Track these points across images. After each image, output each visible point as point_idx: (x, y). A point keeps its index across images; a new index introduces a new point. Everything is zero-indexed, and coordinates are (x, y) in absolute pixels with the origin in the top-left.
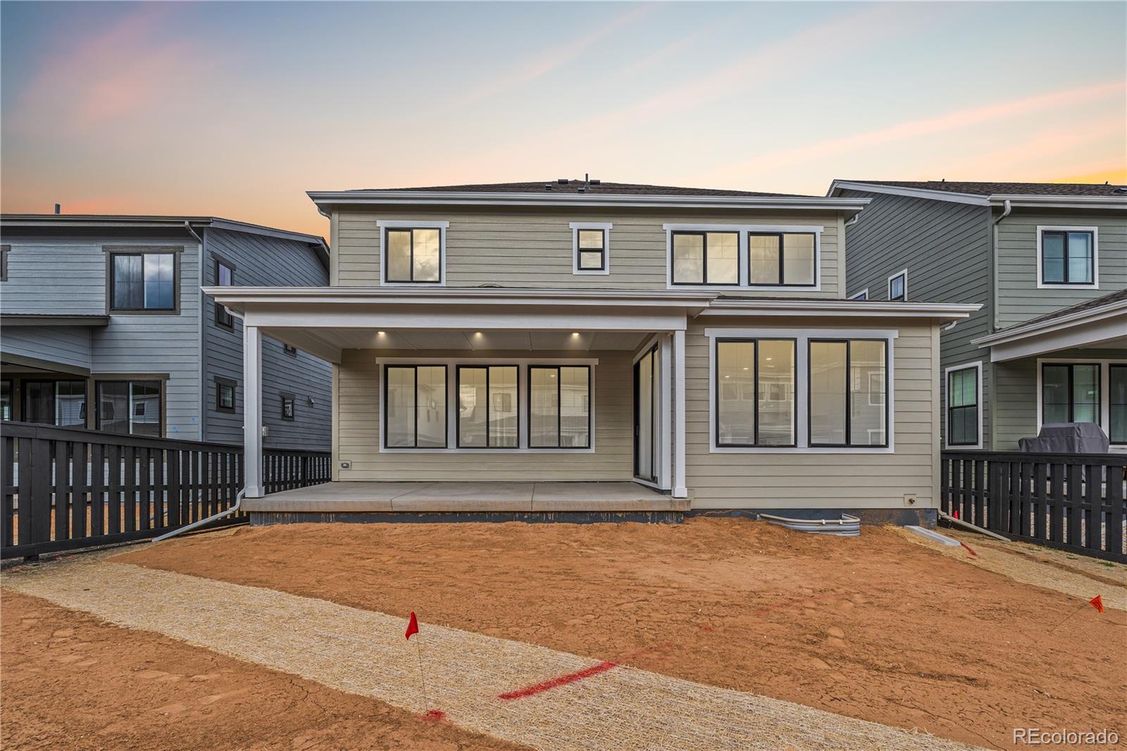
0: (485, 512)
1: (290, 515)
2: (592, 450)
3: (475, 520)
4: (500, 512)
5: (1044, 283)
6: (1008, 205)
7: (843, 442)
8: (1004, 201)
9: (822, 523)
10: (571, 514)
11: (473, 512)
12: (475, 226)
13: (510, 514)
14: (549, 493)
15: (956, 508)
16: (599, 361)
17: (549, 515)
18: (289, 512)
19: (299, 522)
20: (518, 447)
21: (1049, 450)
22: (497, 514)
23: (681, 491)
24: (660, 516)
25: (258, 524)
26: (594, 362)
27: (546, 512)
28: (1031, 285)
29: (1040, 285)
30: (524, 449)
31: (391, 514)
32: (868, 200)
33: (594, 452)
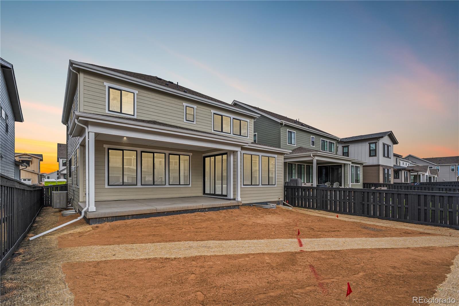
0: (187, 210)
1: (111, 218)
2: (190, 186)
3: (184, 213)
4: (192, 210)
5: (288, 143)
6: (284, 123)
7: (268, 184)
8: (283, 122)
9: (271, 206)
10: (212, 208)
11: (183, 210)
12: (148, 96)
13: (195, 210)
14: (195, 202)
15: (287, 201)
16: (192, 154)
17: (206, 209)
18: (110, 217)
19: (115, 221)
20: (165, 185)
21: (292, 185)
22: (191, 210)
23: (239, 199)
24: (234, 207)
25: (94, 223)
26: (191, 154)
27: (205, 208)
28: (286, 144)
29: (288, 144)
30: (167, 186)
31: (155, 214)
32: (260, 116)
33: (191, 186)
